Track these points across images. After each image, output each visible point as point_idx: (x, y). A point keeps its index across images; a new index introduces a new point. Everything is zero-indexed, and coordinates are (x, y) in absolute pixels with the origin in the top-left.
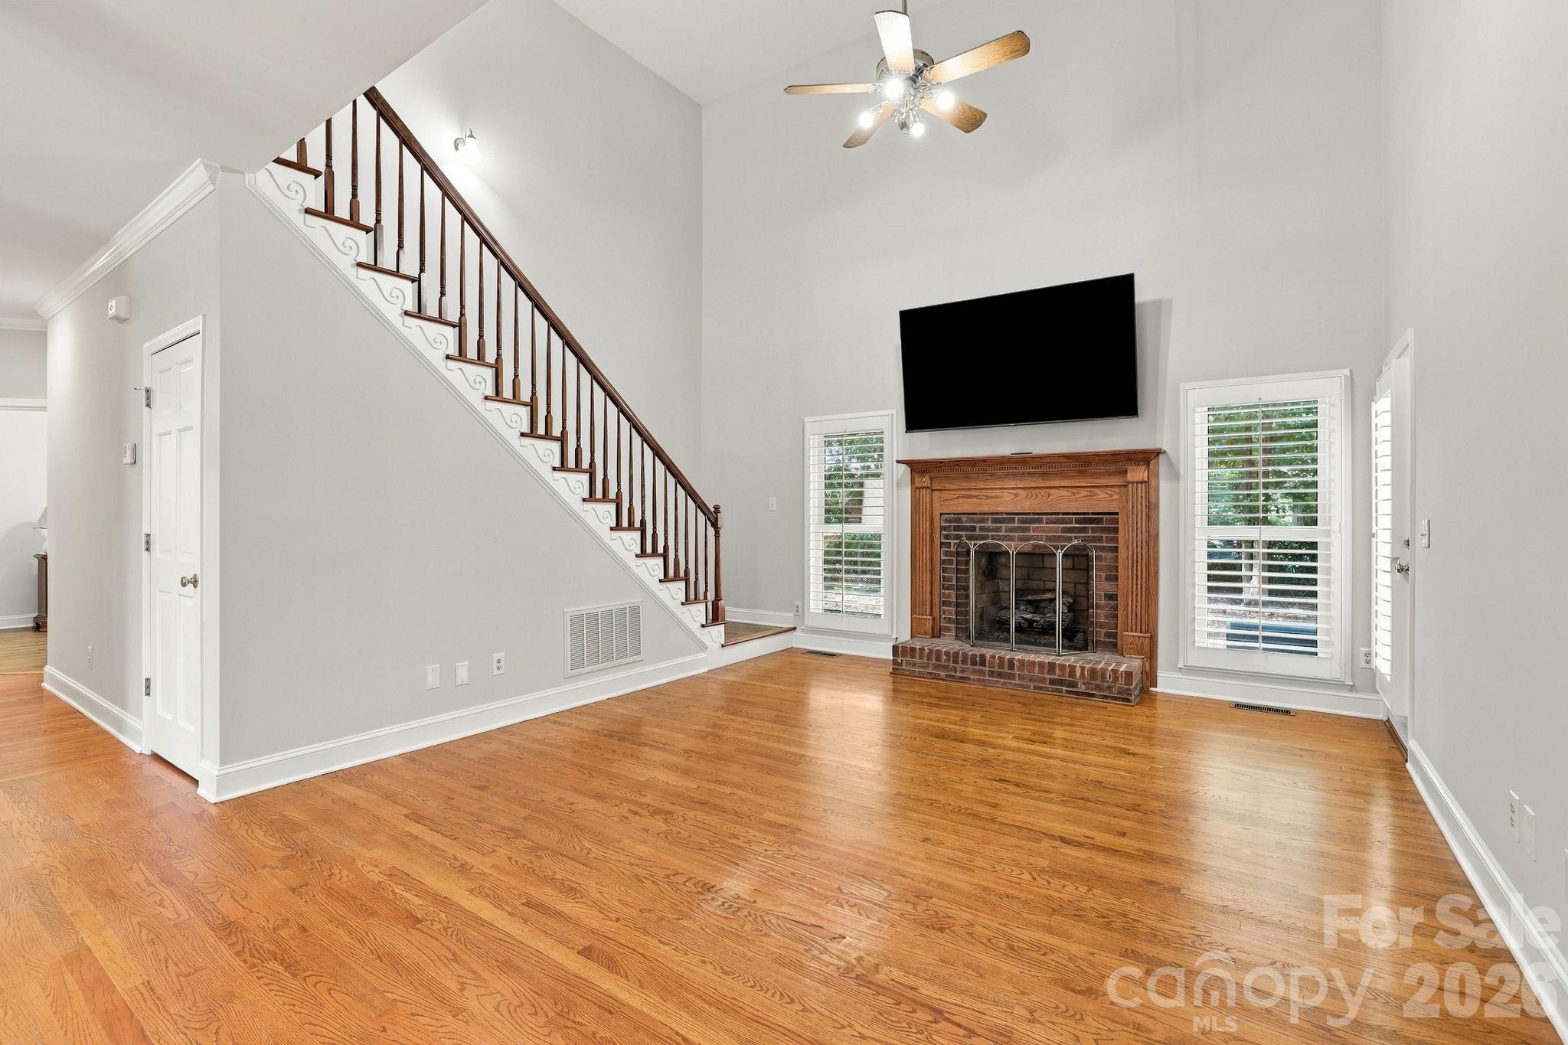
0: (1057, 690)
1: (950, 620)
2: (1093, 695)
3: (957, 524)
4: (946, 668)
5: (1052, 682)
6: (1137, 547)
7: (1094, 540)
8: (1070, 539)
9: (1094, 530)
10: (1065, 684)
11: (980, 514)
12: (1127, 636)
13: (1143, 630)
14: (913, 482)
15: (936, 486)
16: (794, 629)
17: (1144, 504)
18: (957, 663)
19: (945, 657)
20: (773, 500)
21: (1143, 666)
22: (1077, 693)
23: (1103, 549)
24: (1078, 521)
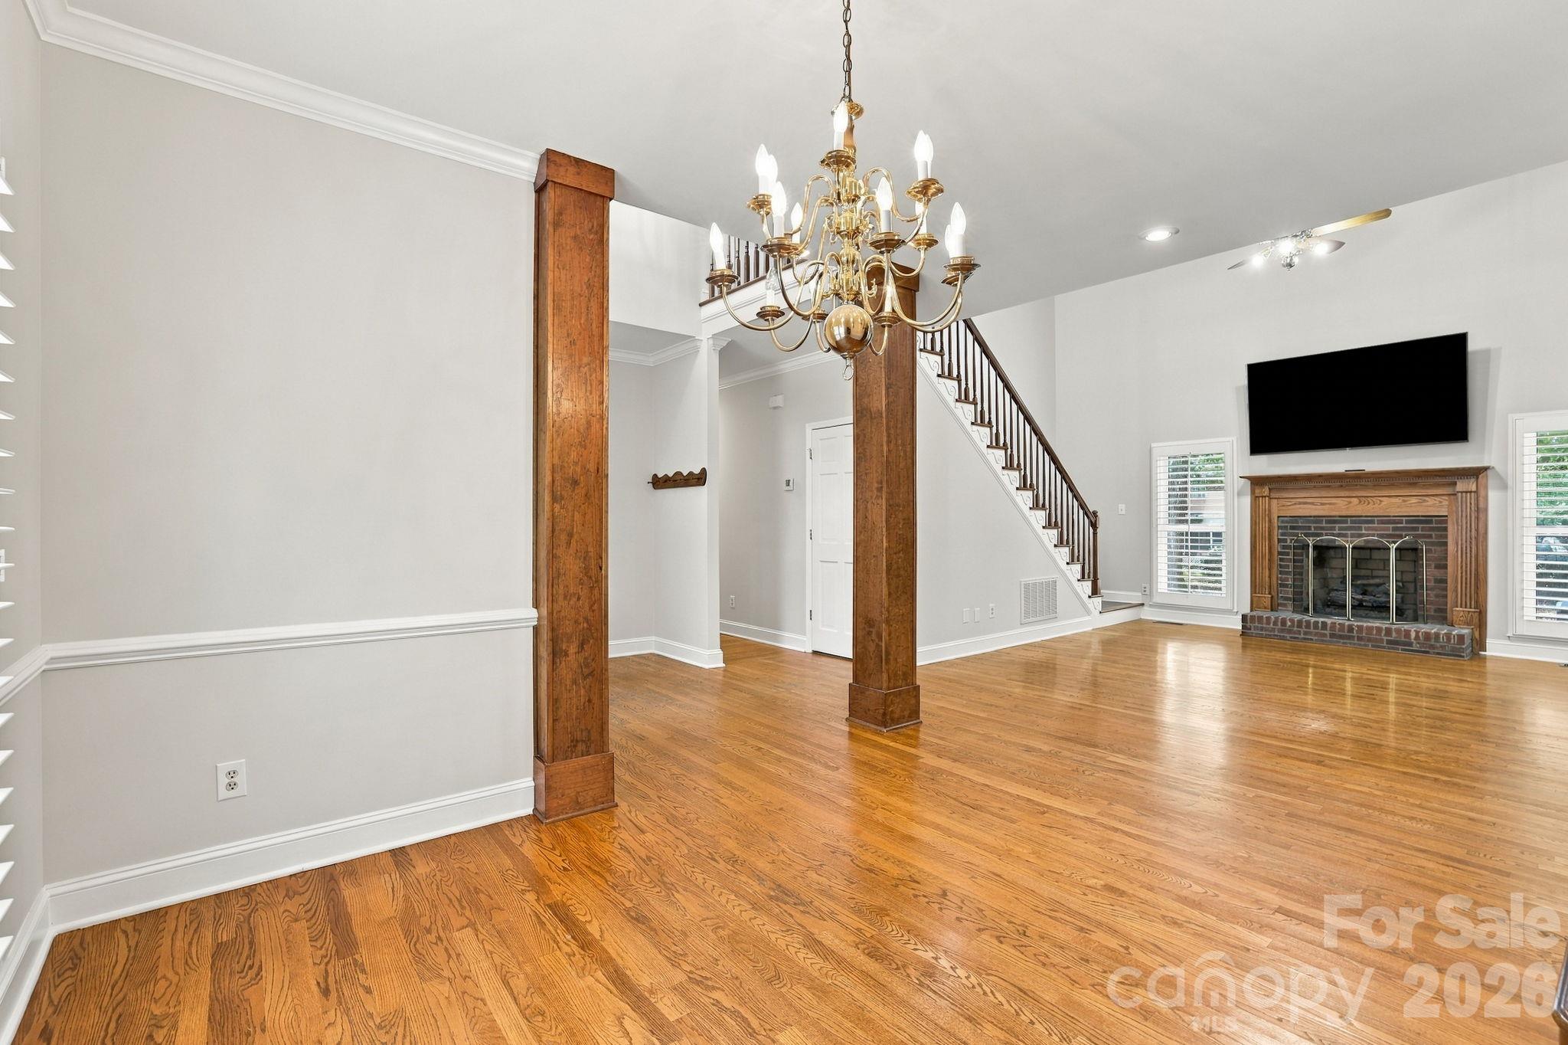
0: (1393, 649)
1: (1286, 599)
2: (1427, 652)
3: (1293, 524)
4: (1290, 631)
5: (1389, 642)
6: (1466, 542)
7: (1424, 536)
8: (1401, 537)
9: (1423, 529)
10: (1401, 643)
11: (1314, 517)
12: (1458, 612)
13: (1473, 606)
14: (1253, 492)
15: (1273, 495)
16: (1143, 605)
17: (1473, 509)
18: (1301, 627)
19: (1289, 624)
20: (1122, 507)
21: (1473, 633)
22: (1412, 651)
23: (1433, 544)
24: (1407, 522)
